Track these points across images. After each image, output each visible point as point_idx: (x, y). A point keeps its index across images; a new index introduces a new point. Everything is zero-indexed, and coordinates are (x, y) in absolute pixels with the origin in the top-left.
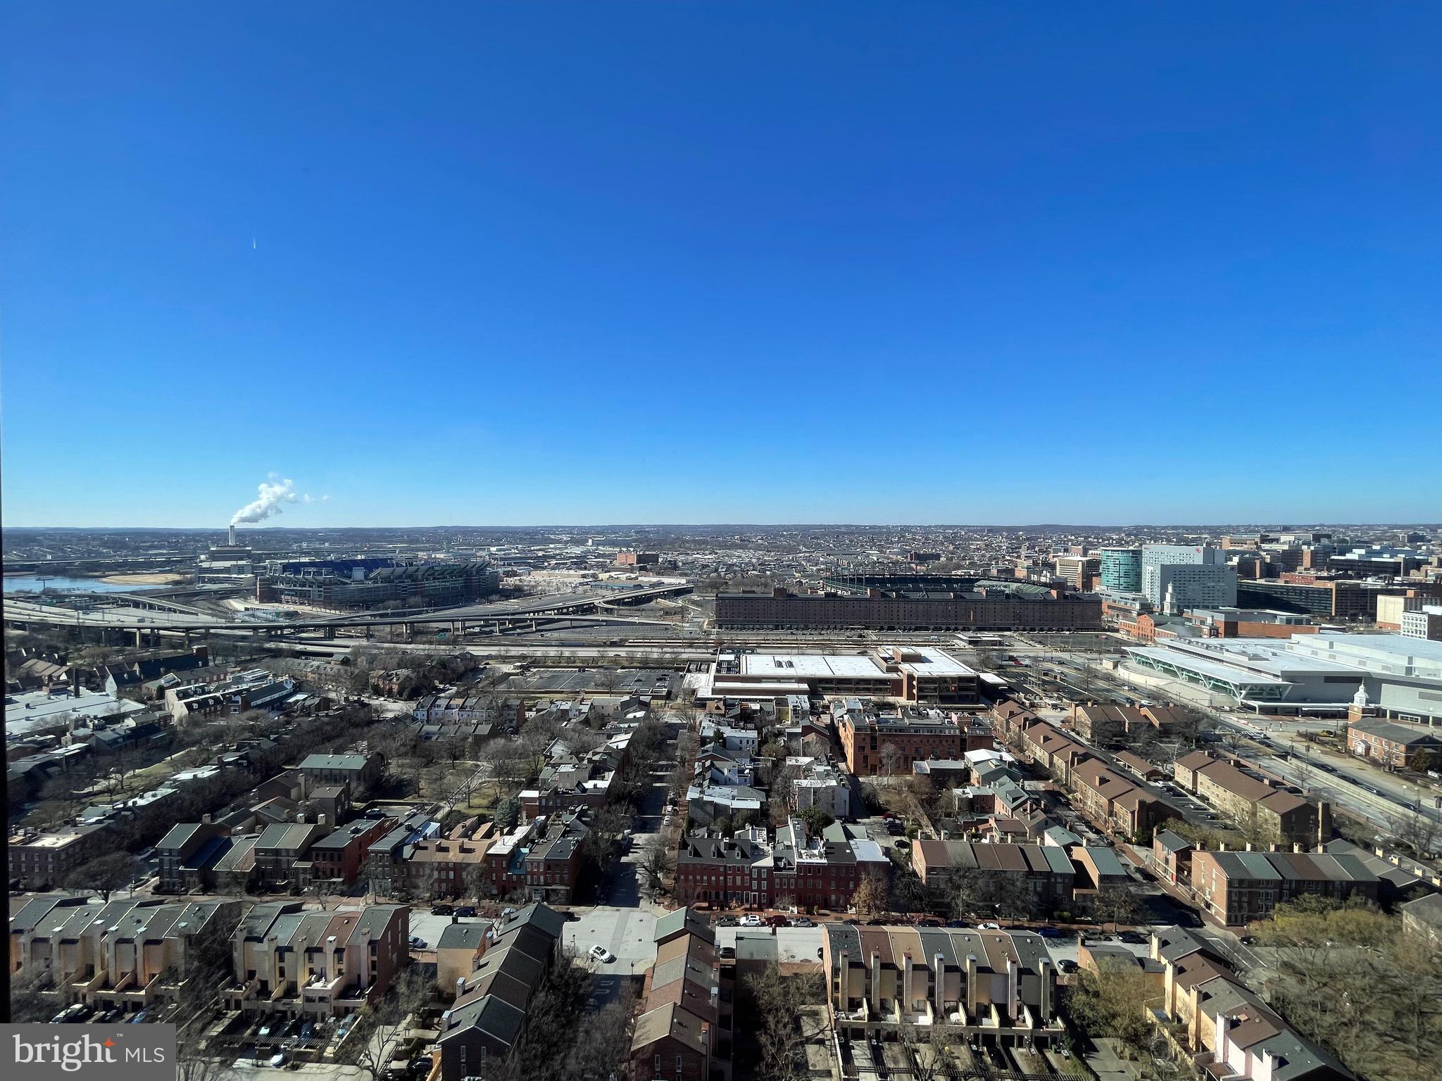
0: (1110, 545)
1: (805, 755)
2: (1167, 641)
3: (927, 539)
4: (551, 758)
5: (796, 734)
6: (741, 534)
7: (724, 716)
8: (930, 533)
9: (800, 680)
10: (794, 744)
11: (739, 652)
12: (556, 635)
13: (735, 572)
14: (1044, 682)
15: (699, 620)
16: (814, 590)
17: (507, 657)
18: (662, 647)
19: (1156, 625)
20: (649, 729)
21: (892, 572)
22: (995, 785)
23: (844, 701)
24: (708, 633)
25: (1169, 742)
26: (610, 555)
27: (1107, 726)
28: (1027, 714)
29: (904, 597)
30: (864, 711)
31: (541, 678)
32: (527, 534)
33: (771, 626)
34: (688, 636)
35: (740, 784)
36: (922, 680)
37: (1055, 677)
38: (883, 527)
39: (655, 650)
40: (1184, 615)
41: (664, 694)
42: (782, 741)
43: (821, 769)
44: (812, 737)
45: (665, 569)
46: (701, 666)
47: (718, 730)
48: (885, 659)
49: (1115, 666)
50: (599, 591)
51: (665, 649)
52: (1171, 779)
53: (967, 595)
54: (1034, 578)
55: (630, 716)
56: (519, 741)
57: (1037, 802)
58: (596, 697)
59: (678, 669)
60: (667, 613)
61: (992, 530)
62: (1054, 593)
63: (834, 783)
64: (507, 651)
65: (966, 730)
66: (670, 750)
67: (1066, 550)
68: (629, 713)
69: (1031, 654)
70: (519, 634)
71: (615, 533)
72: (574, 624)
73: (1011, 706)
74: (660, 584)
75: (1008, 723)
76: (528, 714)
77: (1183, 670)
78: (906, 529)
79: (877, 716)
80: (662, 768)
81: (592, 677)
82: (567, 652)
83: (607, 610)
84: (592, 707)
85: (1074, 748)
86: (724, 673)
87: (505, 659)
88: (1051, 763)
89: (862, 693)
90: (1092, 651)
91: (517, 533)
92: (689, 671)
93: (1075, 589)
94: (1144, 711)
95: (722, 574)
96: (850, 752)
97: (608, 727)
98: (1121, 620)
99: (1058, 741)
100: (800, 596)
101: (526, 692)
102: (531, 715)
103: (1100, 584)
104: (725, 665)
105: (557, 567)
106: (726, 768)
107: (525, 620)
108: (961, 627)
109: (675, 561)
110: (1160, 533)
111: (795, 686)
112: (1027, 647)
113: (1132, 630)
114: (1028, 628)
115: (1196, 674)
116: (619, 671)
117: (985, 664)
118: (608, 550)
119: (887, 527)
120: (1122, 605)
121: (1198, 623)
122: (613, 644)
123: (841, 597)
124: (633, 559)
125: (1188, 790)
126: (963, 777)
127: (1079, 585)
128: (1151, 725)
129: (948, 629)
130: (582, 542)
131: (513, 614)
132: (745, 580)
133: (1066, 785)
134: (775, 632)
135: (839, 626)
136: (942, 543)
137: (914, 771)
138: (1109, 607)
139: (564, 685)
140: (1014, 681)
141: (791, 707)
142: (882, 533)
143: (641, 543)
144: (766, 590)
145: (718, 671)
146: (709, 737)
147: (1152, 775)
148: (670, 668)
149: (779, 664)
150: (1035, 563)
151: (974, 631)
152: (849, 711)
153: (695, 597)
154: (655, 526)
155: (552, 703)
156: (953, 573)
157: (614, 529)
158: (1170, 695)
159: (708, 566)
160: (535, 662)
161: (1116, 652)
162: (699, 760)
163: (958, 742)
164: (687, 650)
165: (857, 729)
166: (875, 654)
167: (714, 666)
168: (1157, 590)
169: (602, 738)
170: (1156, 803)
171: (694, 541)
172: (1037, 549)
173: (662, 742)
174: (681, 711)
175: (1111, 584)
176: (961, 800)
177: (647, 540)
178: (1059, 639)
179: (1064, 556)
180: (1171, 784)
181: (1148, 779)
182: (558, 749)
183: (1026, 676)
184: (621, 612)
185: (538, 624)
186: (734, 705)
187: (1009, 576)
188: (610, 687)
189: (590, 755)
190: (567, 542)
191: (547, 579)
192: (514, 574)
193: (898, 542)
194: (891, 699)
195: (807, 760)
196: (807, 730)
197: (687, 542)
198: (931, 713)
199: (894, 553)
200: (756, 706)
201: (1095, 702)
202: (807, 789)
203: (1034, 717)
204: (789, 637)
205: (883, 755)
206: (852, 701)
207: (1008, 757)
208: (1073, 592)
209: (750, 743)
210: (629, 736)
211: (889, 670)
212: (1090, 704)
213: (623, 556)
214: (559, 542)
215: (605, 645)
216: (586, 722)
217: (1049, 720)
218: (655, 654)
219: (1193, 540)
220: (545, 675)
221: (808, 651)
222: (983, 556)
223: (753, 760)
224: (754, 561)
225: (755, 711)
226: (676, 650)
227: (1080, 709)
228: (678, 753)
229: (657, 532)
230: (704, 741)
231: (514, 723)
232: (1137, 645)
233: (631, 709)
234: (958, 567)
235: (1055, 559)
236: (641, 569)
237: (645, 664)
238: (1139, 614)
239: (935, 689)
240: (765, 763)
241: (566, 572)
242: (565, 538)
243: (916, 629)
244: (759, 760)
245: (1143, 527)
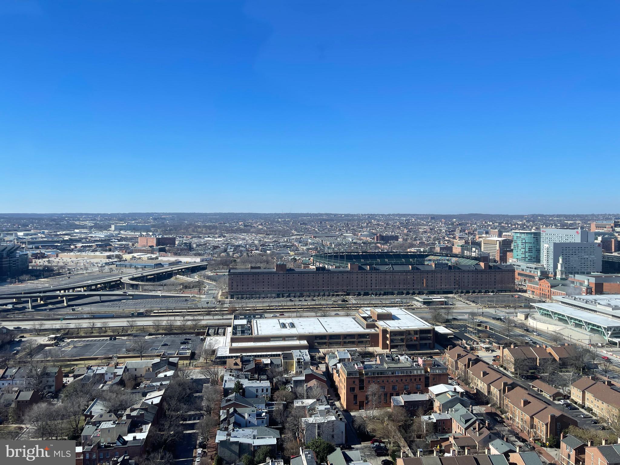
0: (516, 229)
1: (308, 398)
2: (560, 298)
3: (388, 224)
4: (92, 417)
5: (301, 381)
6: (244, 220)
7: (241, 370)
8: (389, 220)
9: (301, 337)
10: (299, 390)
11: (250, 317)
12: (86, 309)
13: (241, 252)
14: (479, 331)
15: (214, 292)
16: (307, 265)
17: (41, 330)
18: (183, 316)
19: (552, 287)
20: (179, 385)
21: (364, 250)
22: (452, 411)
23: (336, 353)
24: (222, 303)
25: (567, 372)
26: (131, 239)
27: (525, 362)
28: (470, 356)
29: (375, 269)
30: (353, 359)
31: (75, 347)
32: (54, 220)
33: (274, 295)
34: (205, 305)
35: (258, 425)
36: (394, 333)
37: (486, 327)
38: (354, 215)
39: (177, 318)
40: (569, 279)
41: (188, 355)
42: (289, 387)
43: (322, 408)
44: (313, 383)
45: (182, 250)
46: (219, 330)
47: (239, 382)
48: (365, 318)
49: (526, 318)
50: (124, 270)
51: (186, 318)
52: (568, 397)
53: (420, 267)
54: (466, 253)
55: (161, 375)
56: (58, 404)
57: (482, 422)
58: (128, 361)
59: (198, 334)
60: (186, 286)
61: (434, 218)
62: (482, 264)
63: (333, 418)
64: (41, 325)
65: (429, 370)
66: (198, 401)
67: (487, 233)
68: (160, 372)
69: (469, 311)
70: (51, 309)
71: (135, 220)
72: (104, 298)
73: (458, 350)
74: (178, 263)
75: (456, 363)
76: (65, 380)
77: (572, 318)
78: (371, 217)
79: (363, 363)
80: (190, 418)
81: (123, 344)
82: (98, 323)
83: (132, 286)
84: (126, 369)
85: (505, 379)
86: (239, 335)
87: (39, 332)
88: (489, 392)
89: (349, 345)
90: (509, 307)
91: (43, 219)
92: (208, 335)
93: (495, 261)
94: (549, 350)
95: (231, 254)
96: (343, 393)
97: (142, 386)
98: (528, 284)
99: (493, 375)
100: (297, 270)
101: (62, 361)
102: (69, 380)
103: (512, 257)
104: (239, 329)
105: (83, 249)
106: (247, 413)
107: (56, 297)
108: (417, 292)
109: (190, 243)
110: (549, 220)
111: (297, 343)
112: (465, 305)
113: (535, 291)
114: (464, 291)
115: (580, 321)
116: (147, 337)
117: (437, 320)
118: (130, 234)
119: (357, 215)
120: (527, 272)
121: (578, 285)
122: (140, 315)
123: (329, 270)
124: (153, 242)
125: (579, 405)
126: (428, 407)
127: (498, 258)
128: (554, 360)
129: (408, 293)
130: (106, 227)
131: (44, 292)
132: (250, 258)
133: (500, 407)
134: (277, 299)
135: (327, 293)
136: (399, 228)
137: (392, 405)
138: (519, 274)
139: (97, 352)
140: (457, 331)
141: (295, 360)
142: (354, 220)
143: (159, 228)
144: (268, 266)
145: (234, 333)
146: (230, 389)
147: (557, 396)
148: (192, 333)
149: (284, 326)
150: (467, 242)
151: (427, 294)
152: (340, 361)
153: (209, 273)
154: (170, 214)
155: (89, 368)
156: (409, 250)
157: (134, 216)
158: (564, 337)
159: (218, 247)
160: (68, 333)
161: (525, 307)
162: (224, 408)
163: (423, 379)
164: (205, 317)
165: (349, 374)
166: (357, 315)
167: (230, 330)
168: (551, 262)
169: (137, 397)
170: (562, 416)
171: (205, 227)
172: (466, 232)
173: (190, 396)
174: (205, 367)
175: (519, 257)
176: (427, 424)
177: (165, 226)
178: (487, 299)
179: (486, 237)
180: (569, 401)
181: (554, 399)
182: (98, 409)
183: (466, 327)
184: (146, 287)
185: (69, 300)
186: (249, 361)
187: (448, 252)
188: (140, 352)
189: (128, 412)
190: (91, 228)
191: (74, 259)
192: (43, 256)
193: (367, 227)
194: (371, 349)
195: (310, 401)
196: (309, 377)
197: (199, 227)
198: (402, 358)
199: (364, 236)
200: (267, 361)
201: (516, 345)
202: (313, 425)
203: (475, 357)
204: (290, 303)
205: (369, 393)
206: (342, 352)
207: (460, 389)
208: (495, 264)
209: (265, 391)
210: (162, 393)
211: (369, 326)
212: (512, 346)
213: (144, 239)
214: (83, 227)
215: (133, 316)
216: (122, 383)
217: (484, 359)
218: (178, 321)
219: (571, 225)
220: (79, 344)
221: (306, 314)
222: (429, 237)
223: (267, 405)
224: (256, 242)
225: (267, 365)
226: (196, 318)
227: (506, 350)
228: (204, 404)
229: (172, 219)
230: (226, 392)
231: (53, 389)
232: (540, 302)
233: (162, 369)
234: (412, 246)
235: (480, 239)
236: (161, 250)
237: (170, 331)
238: (540, 279)
239: (402, 340)
240: (277, 406)
241: (92, 254)
242: (89, 223)
243: (385, 294)
244: (273, 404)
245: (538, 216)
